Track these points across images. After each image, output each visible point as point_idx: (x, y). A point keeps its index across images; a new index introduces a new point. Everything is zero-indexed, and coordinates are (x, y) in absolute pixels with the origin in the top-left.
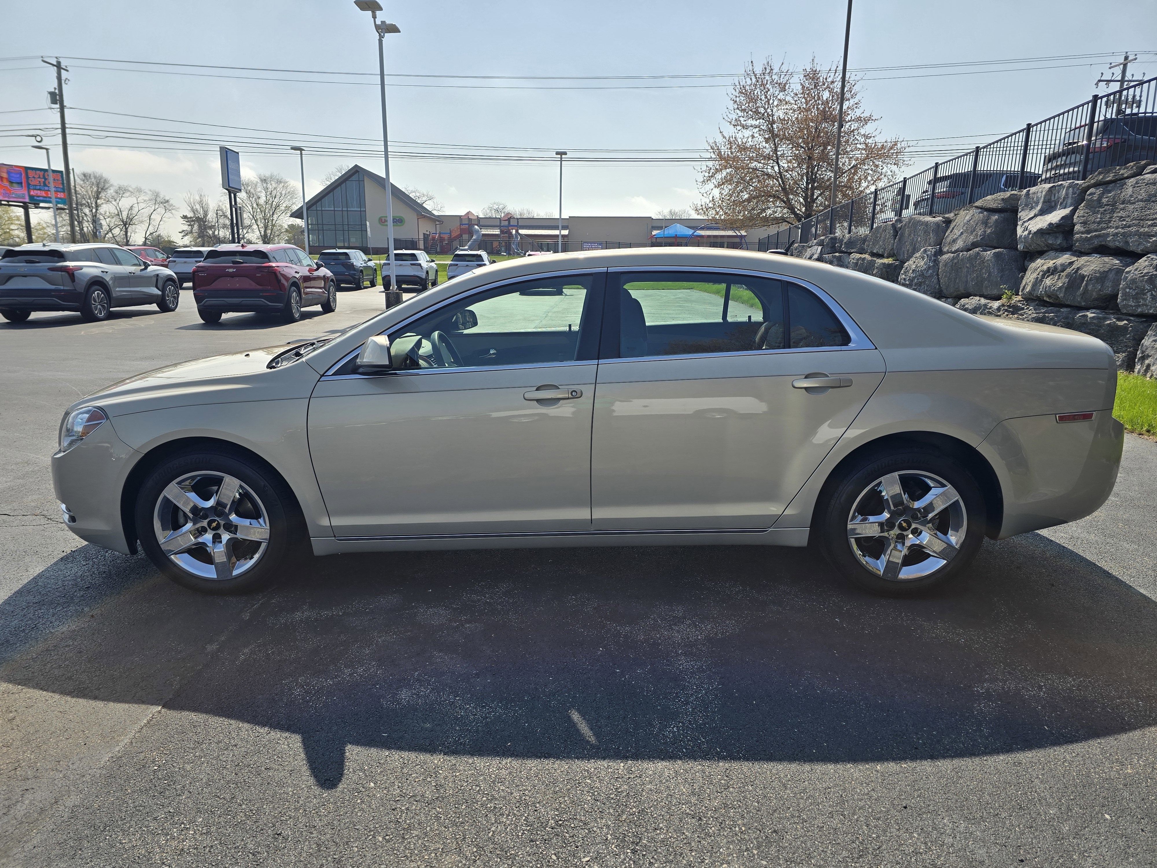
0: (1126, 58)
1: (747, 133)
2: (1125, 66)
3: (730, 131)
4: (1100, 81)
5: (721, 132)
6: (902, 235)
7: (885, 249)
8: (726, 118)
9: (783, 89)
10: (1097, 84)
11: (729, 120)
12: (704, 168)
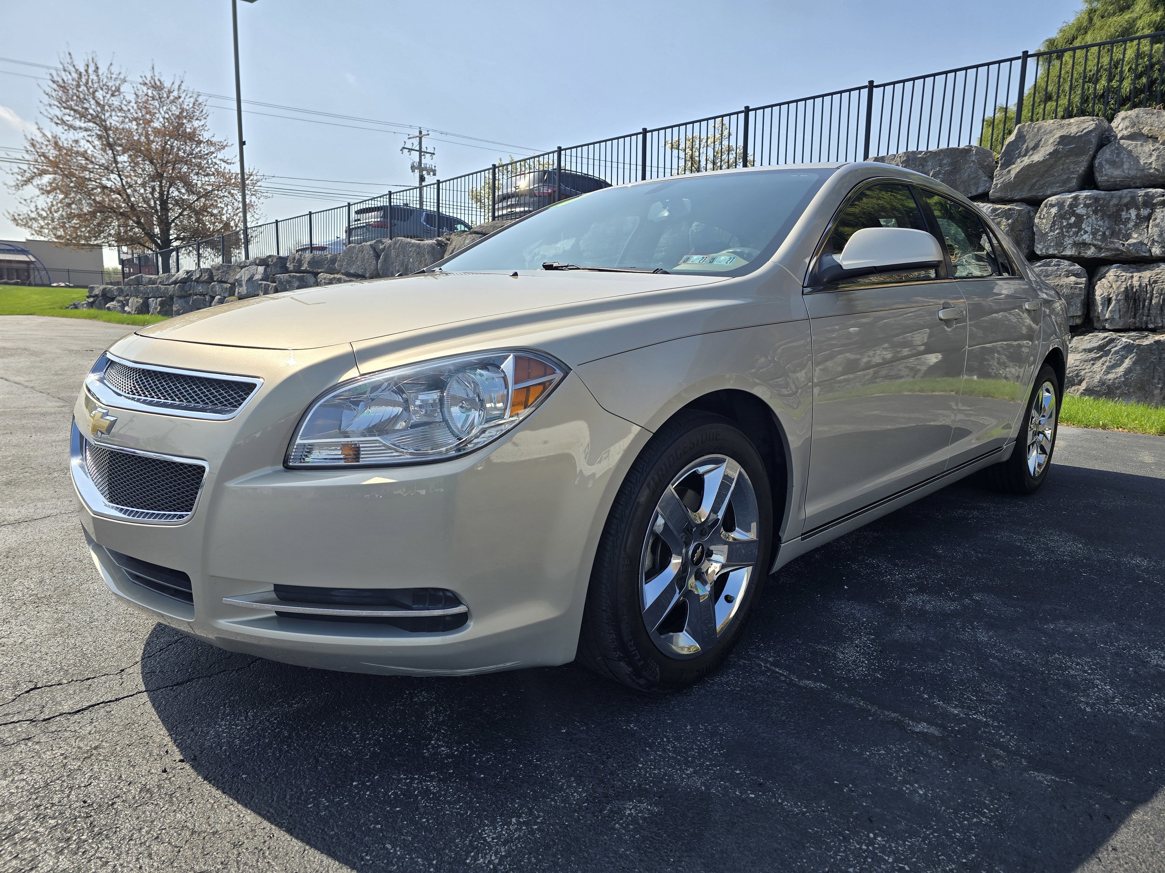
0: (420, 132)
1: (72, 135)
2: (420, 139)
3: (52, 130)
4: (404, 148)
5: (39, 129)
6: (387, 257)
7: (365, 270)
8: (46, 113)
9: (116, 92)
10: (401, 150)
11: (50, 116)
12: (16, 170)
